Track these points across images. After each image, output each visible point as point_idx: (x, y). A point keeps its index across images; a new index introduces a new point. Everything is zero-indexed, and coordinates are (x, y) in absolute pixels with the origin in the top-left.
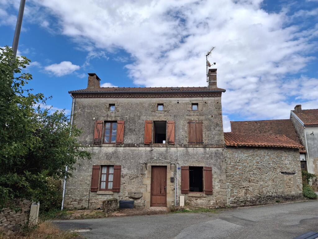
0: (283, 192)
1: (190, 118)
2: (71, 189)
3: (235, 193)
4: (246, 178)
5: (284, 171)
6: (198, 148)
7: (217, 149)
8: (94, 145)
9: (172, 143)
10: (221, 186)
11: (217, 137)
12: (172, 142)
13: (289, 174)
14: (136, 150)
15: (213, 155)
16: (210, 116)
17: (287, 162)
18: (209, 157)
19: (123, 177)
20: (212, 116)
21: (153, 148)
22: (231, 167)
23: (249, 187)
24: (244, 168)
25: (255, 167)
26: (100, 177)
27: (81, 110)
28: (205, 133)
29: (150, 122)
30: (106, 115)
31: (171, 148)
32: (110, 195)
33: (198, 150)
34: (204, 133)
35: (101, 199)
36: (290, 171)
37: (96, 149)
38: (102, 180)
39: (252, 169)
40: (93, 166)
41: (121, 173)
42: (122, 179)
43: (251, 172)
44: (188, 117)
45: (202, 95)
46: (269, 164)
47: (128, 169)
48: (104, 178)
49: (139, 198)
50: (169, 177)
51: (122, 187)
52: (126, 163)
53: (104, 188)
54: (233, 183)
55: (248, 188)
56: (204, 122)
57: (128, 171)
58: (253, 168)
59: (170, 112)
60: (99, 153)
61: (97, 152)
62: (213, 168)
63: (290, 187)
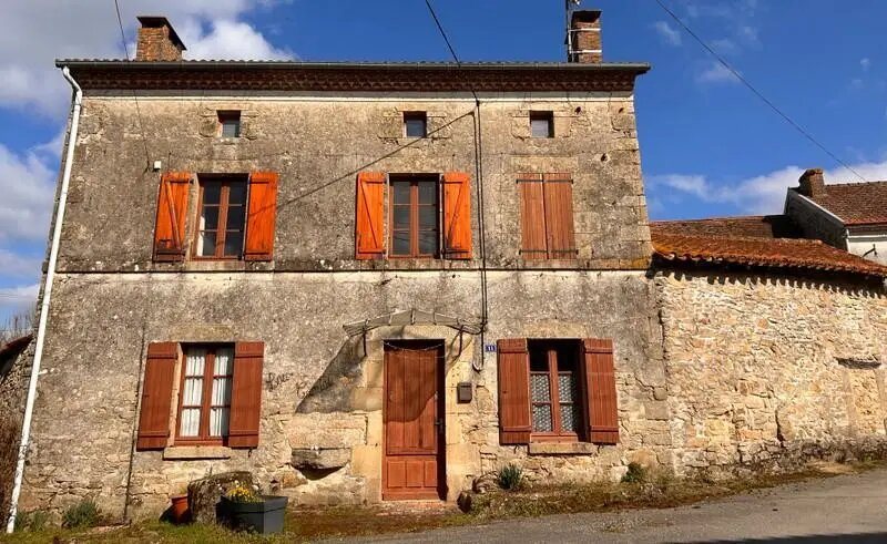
0: (851, 432)
1: (524, 162)
2: (54, 441)
3: (698, 436)
4: (732, 378)
5: (846, 355)
6: (557, 273)
7: (629, 273)
8: (157, 265)
9: (464, 256)
10: (647, 411)
11: (624, 229)
12: (461, 252)
13: (862, 365)
14: (323, 283)
15: (614, 294)
16: (598, 158)
17: (851, 324)
18: (601, 301)
19: (271, 388)
20: (603, 158)
21: (390, 275)
22: (680, 338)
23: (741, 411)
24: (724, 343)
25: (755, 338)
26: (178, 391)
27: (108, 135)
28: (583, 217)
29: (376, 178)
30: (204, 151)
31: (457, 273)
32: (217, 461)
33: (559, 280)
34: (578, 215)
35: (181, 479)
36: (860, 356)
37: (164, 281)
38: (186, 403)
39: (749, 348)
40: (151, 346)
41: (265, 371)
42: (266, 394)
43: (746, 358)
44: (518, 161)
45: (564, 84)
46: (800, 329)
47: (293, 357)
48: (193, 394)
49: (336, 469)
50: (451, 381)
51: (266, 425)
52: (284, 330)
53: (194, 432)
54: (692, 399)
55: (742, 415)
56: (575, 178)
57: (293, 364)
58: (749, 341)
59: (450, 140)
60: (176, 297)
61: (167, 290)
62: (615, 345)
63: (869, 412)
